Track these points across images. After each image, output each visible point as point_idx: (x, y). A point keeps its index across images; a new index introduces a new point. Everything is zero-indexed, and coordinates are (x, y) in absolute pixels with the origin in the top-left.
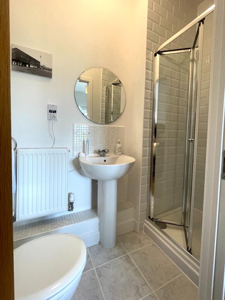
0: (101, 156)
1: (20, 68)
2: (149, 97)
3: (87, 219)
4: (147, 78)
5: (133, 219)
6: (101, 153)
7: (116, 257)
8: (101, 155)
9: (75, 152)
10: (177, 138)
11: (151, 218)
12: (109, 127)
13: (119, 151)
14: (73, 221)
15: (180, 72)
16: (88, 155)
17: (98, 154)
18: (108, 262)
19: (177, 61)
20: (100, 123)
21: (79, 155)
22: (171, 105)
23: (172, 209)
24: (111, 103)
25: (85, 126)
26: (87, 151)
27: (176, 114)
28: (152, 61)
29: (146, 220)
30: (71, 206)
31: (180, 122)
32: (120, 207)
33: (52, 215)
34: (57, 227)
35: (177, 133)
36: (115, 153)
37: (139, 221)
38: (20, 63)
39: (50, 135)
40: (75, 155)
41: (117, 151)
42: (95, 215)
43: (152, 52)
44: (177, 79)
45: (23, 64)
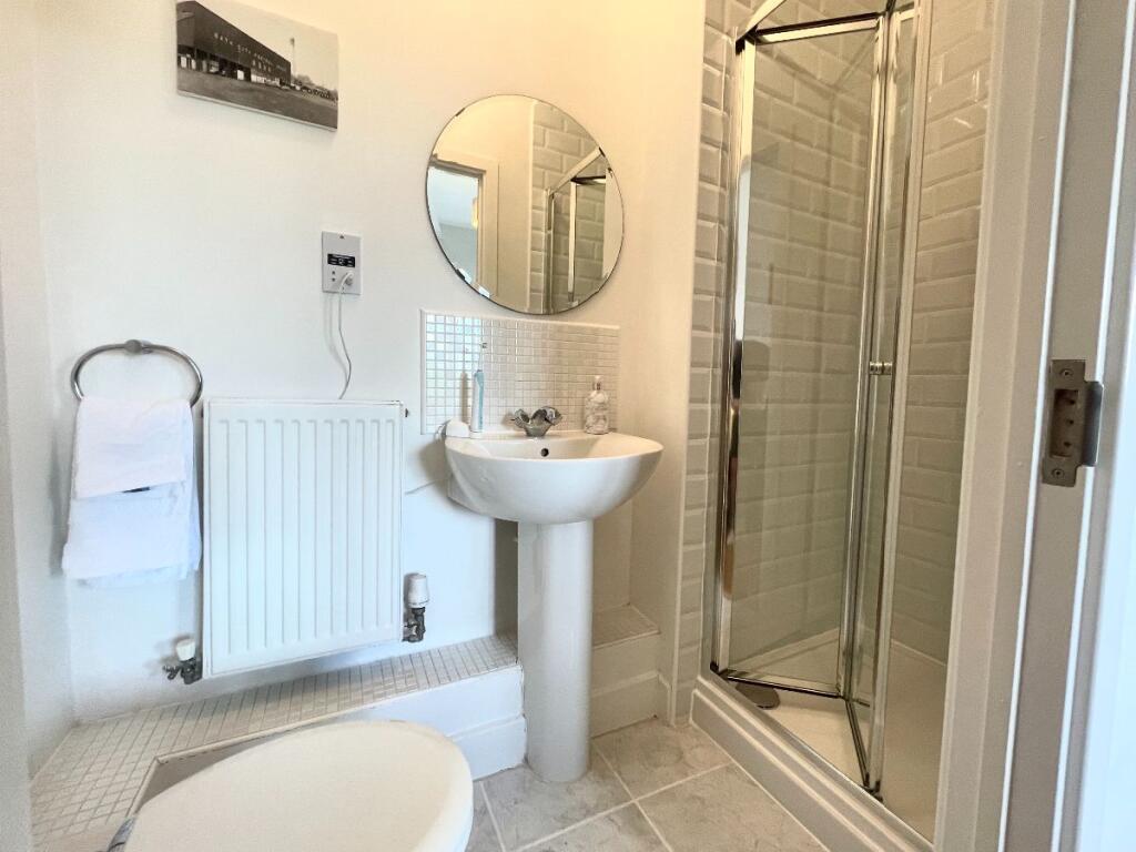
0: (529, 435)
1: (210, 81)
2: (715, 213)
3: (478, 670)
4: (707, 135)
5: (653, 674)
6: (531, 425)
7: (589, 812)
8: (532, 432)
9: (430, 420)
10: (817, 370)
11: (720, 669)
12: (560, 329)
13: (598, 418)
14: (423, 680)
15: (831, 119)
16: (481, 427)
17: (520, 426)
18: (561, 832)
19: (819, 77)
20: (526, 311)
21: (445, 430)
22: (796, 245)
23: (798, 636)
24: (567, 254)
25: (468, 321)
26: (477, 415)
27: (815, 282)
28: (728, 71)
29: (700, 679)
30: (415, 621)
31: (830, 311)
32: (603, 629)
33: (343, 655)
34: (362, 702)
35: (818, 351)
36: (582, 428)
37: (675, 680)
38: (212, 63)
39: (333, 350)
40: (432, 429)
41: (590, 420)
42: (509, 660)
43: (725, 37)
44: (818, 147)
45: (221, 69)
